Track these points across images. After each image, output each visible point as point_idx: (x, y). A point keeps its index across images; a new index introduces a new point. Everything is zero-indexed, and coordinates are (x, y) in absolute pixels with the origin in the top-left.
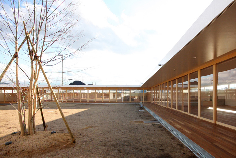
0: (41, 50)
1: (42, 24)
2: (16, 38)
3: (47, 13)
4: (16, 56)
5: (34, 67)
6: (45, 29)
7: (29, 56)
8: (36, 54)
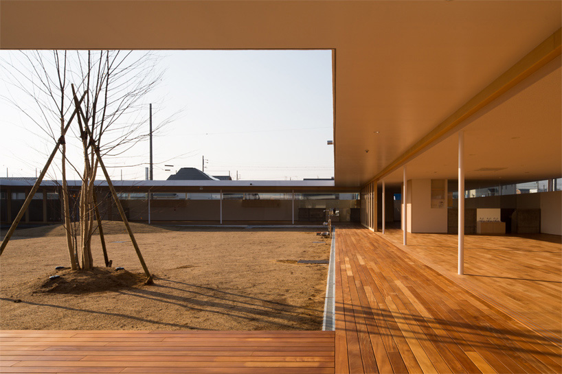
0: (99, 128)
1: (100, 87)
2: (62, 112)
3: (109, 69)
4: (62, 141)
5: (90, 156)
6: (107, 88)
7: (81, 139)
8: (91, 137)
